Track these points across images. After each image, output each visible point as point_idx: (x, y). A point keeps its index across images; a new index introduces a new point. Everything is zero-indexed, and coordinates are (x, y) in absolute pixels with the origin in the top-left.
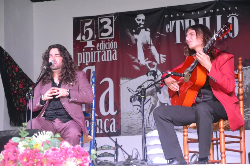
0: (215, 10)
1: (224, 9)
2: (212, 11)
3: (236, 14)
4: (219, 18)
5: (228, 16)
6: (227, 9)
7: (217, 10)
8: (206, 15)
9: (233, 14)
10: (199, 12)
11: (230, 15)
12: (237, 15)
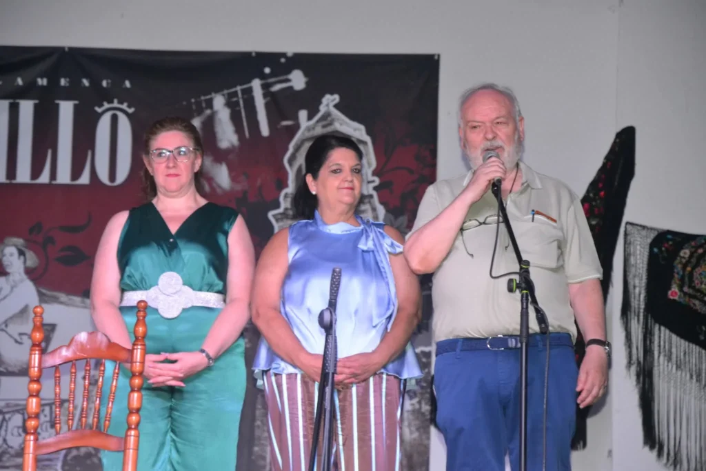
0: (53, 82)
1: (86, 82)
2: (42, 82)
3: (124, 106)
4: (66, 109)
5: (99, 110)
6: (95, 83)
7: (63, 82)
8: (24, 93)
9: (116, 104)
11: (106, 105)
12: (131, 111)
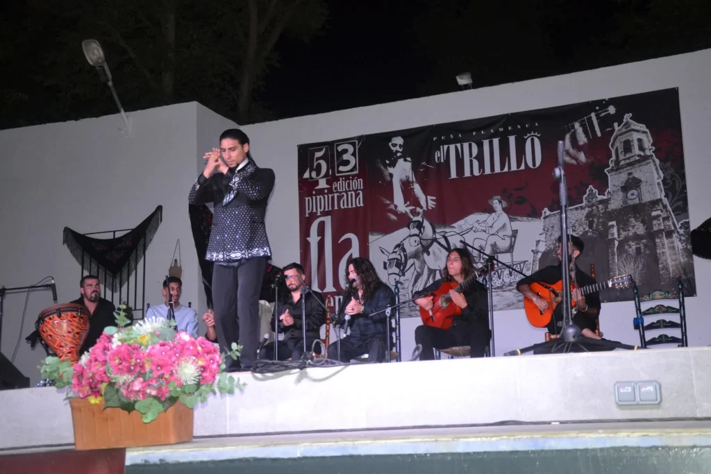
0: (506, 129)
1: (519, 127)
2: (501, 130)
3: (536, 134)
4: (512, 139)
5: (526, 137)
6: (523, 126)
7: (510, 128)
8: (494, 136)
9: (532, 134)
10: (482, 132)
11: (528, 135)
12: (539, 135)
